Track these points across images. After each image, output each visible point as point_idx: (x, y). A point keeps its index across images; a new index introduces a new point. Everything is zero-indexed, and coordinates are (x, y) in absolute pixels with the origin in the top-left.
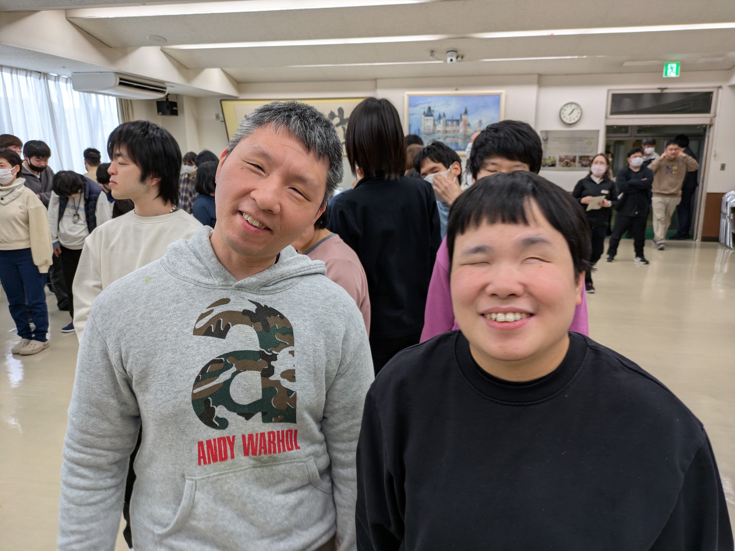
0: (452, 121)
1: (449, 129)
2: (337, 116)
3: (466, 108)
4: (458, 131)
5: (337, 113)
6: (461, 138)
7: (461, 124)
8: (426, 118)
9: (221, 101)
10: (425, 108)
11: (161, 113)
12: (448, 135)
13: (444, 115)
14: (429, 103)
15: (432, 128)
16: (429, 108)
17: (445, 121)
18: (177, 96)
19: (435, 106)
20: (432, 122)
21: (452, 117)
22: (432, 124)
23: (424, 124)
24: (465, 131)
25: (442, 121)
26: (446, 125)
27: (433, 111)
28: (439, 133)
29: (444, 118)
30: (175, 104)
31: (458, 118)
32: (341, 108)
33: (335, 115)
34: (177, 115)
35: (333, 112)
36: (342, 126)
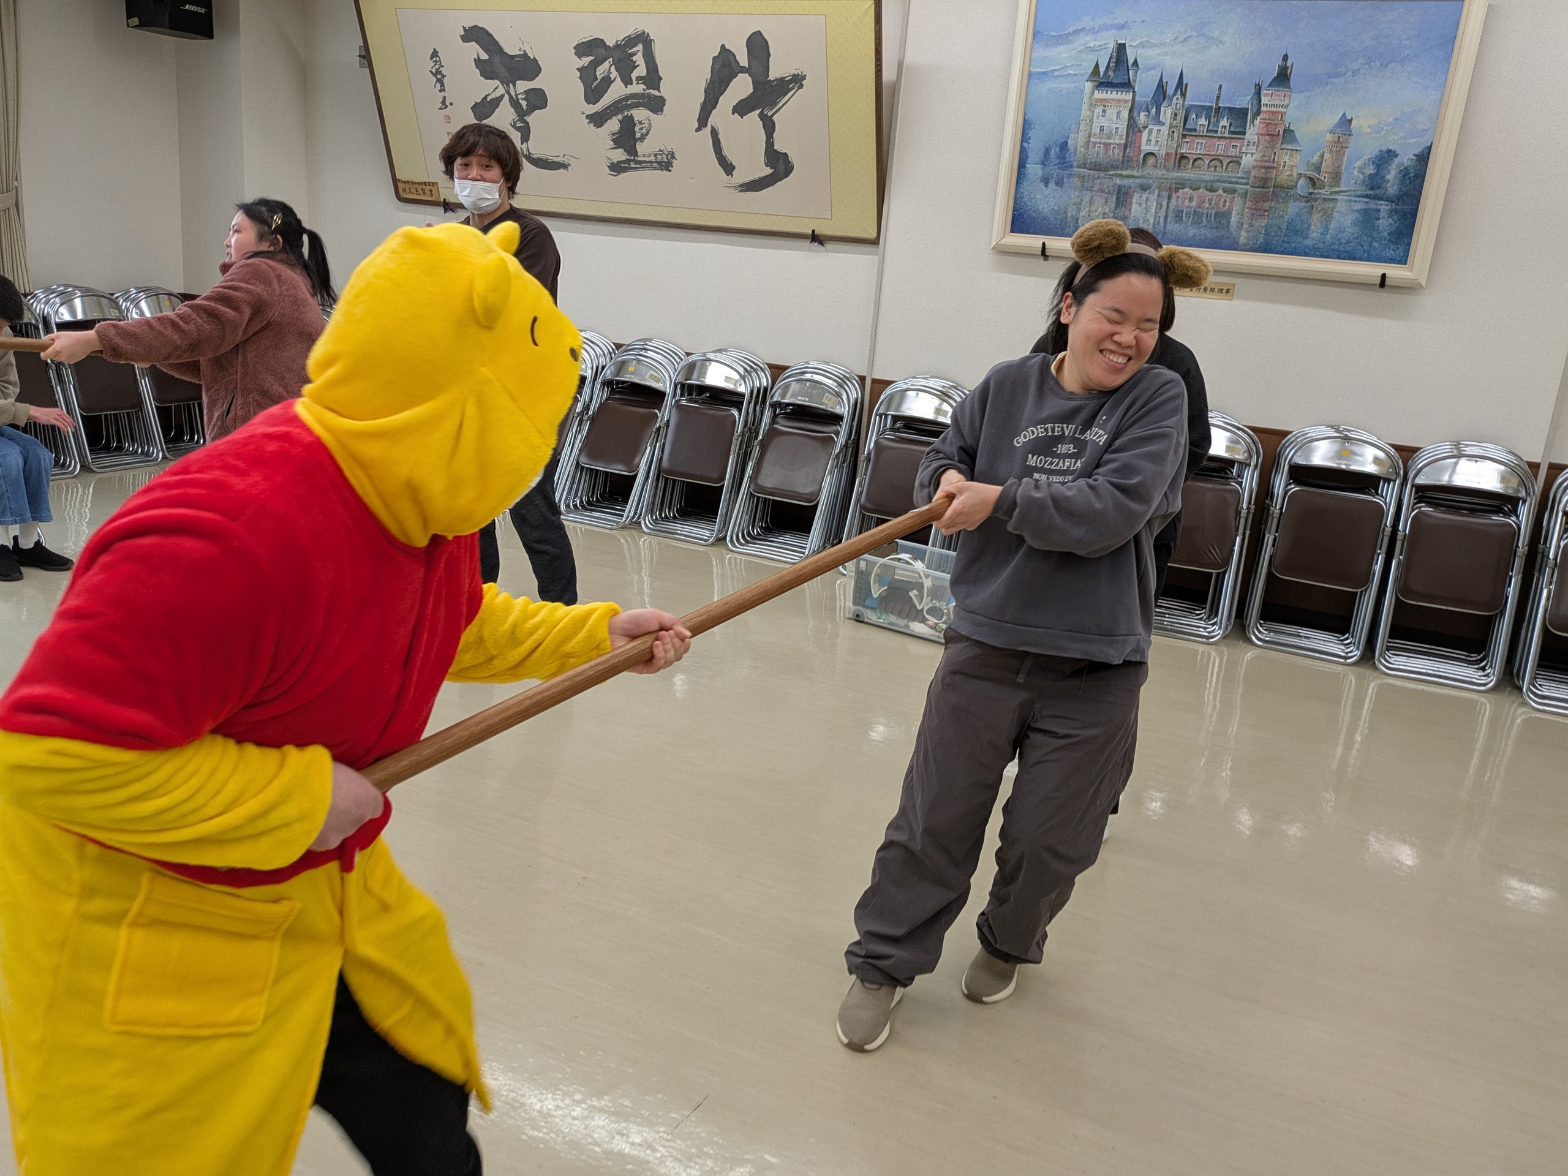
0: (1214, 112)
1: (1195, 148)
2: (743, 70)
3: (1285, 58)
4: (1236, 161)
5: (743, 60)
6: (1245, 195)
7: (1253, 132)
8: (1098, 95)
10: (1101, 48)
11: (135, 21)
12: (1188, 174)
13: (1181, 86)
14: (1121, 27)
15: (1119, 140)
16: (1121, 48)
17: (1181, 115)
19: (1142, 45)
20: (1125, 114)
21: (1218, 97)
22: (1123, 126)
23: (1091, 121)
24: (1268, 165)
25: (1167, 113)
26: (1188, 132)
27: (1135, 63)
28: (1151, 161)
29: (1177, 100)
31: (1244, 101)
32: (758, 34)
33: (739, 63)
34: (209, 35)
35: (729, 51)
36: (762, 112)
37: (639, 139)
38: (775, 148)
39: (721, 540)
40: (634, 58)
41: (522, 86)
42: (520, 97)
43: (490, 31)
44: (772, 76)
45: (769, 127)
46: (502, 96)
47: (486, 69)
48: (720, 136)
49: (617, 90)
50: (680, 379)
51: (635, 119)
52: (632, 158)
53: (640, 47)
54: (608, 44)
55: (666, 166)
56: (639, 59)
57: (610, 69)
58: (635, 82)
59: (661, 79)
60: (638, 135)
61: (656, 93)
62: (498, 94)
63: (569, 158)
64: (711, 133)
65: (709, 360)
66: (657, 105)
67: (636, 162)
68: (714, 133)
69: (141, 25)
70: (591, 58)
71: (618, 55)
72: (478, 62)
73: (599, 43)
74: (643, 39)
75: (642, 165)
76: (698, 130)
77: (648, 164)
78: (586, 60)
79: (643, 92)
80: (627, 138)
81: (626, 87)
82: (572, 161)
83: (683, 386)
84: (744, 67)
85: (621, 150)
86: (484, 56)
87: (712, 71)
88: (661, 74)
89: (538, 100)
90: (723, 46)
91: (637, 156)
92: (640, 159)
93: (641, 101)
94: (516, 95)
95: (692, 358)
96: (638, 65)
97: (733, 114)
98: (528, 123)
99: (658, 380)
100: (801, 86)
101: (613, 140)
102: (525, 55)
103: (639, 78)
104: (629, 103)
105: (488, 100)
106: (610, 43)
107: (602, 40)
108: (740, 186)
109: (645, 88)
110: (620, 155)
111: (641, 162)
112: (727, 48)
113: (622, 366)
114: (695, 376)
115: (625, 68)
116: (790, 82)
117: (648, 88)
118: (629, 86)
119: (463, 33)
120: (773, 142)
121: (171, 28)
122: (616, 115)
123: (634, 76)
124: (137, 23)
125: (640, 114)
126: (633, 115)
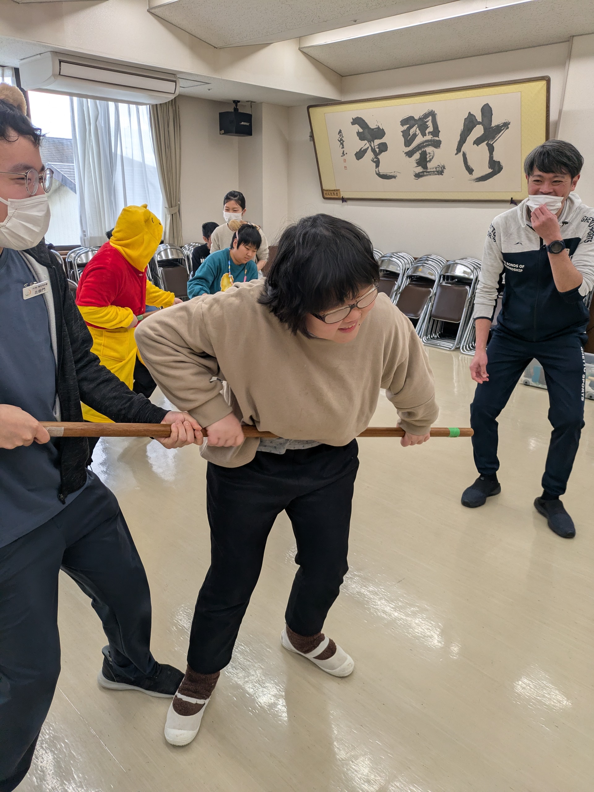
5: (479, 118)
9: (309, 107)
11: (223, 131)
18: (252, 103)
30: (248, 117)
32: (487, 105)
33: (477, 120)
34: (250, 134)
35: (472, 115)
36: (488, 142)
37: (428, 161)
38: (494, 159)
39: (457, 349)
40: (427, 124)
41: (377, 142)
42: (376, 147)
43: (364, 119)
44: (493, 124)
45: (491, 149)
46: (368, 147)
47: (361, 136)
48: (467, 156)
49: (419, 139)
50: (443, 273)
51: (428, 152)
52: (425, 170)
53: (430, 118)
54: (415, 118)
55: (441, 173)
56: (430, 124)
57: (416, 130)
58: (427, 134)
59: (440, 132)
60: (428, 159)
61: (437, 138)
62: (366, 147)
63: (397, 173)
64: (463, 155)
65: (457, 264)
66: (437, 144)
67: (427, 172)
68: (464, 155)
69: (225, 133)
70: (408, 126)
71: (420, 123)
72: (358, 134)
73: (411, 118)
74: (432, 114)
75: (430, 173)
76: (456, 154)
77: (433, 173)
78: (406, 127)
79: (431, 139)
80: (423, 162)
81: (423, 137)
82: (398, 174)
83: (444, 276)
84: (480, 122)
85: (420, 167)
86: (361, 130)
87: (464, 125)
88: (440, 129)
89: (383, 148)
90: (470, 113)
91: (427, 169)
92: (429, 170)
93: (430, 143)
94: (374, 146)
95: (449, 263)
96: (429, 127)
97: (474, 145)
98: (378, 159)
99: (432, 275)
100: (508, 128)
101: (416, 163)
102: (379, 127)
103: (429, 133)
104: (424, 145)
105: (362, 150)
106: (417, 118)
107: (413, 117)
108: (477, 179)
109: (432, 137)
110: (420, 169)
111: (429, 172)
112: (471, 113)
113: (416, 269)
114: (449, 271)
115: (423, 128)
116: (502, 126)
117: (433, 137)
118: (425, 137)
119: (352, 121)
120: (493, 156)
121: (236, 133)
122: (418, 151)
123: (427, 132)
124: (223, 132)
125: (429, 149)
126: (426, 150)
